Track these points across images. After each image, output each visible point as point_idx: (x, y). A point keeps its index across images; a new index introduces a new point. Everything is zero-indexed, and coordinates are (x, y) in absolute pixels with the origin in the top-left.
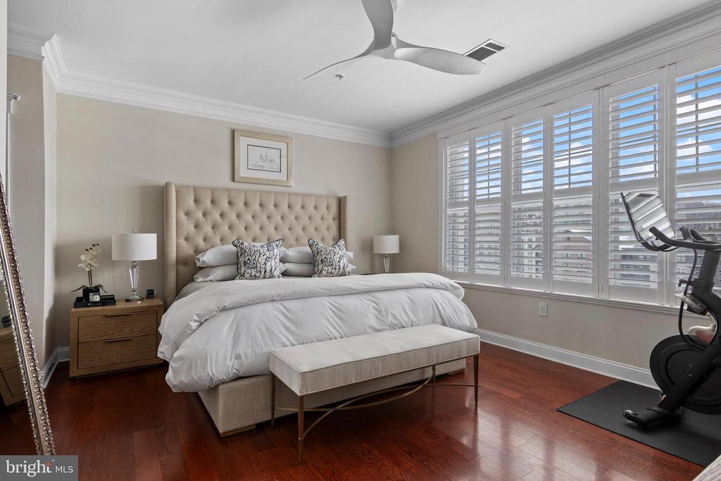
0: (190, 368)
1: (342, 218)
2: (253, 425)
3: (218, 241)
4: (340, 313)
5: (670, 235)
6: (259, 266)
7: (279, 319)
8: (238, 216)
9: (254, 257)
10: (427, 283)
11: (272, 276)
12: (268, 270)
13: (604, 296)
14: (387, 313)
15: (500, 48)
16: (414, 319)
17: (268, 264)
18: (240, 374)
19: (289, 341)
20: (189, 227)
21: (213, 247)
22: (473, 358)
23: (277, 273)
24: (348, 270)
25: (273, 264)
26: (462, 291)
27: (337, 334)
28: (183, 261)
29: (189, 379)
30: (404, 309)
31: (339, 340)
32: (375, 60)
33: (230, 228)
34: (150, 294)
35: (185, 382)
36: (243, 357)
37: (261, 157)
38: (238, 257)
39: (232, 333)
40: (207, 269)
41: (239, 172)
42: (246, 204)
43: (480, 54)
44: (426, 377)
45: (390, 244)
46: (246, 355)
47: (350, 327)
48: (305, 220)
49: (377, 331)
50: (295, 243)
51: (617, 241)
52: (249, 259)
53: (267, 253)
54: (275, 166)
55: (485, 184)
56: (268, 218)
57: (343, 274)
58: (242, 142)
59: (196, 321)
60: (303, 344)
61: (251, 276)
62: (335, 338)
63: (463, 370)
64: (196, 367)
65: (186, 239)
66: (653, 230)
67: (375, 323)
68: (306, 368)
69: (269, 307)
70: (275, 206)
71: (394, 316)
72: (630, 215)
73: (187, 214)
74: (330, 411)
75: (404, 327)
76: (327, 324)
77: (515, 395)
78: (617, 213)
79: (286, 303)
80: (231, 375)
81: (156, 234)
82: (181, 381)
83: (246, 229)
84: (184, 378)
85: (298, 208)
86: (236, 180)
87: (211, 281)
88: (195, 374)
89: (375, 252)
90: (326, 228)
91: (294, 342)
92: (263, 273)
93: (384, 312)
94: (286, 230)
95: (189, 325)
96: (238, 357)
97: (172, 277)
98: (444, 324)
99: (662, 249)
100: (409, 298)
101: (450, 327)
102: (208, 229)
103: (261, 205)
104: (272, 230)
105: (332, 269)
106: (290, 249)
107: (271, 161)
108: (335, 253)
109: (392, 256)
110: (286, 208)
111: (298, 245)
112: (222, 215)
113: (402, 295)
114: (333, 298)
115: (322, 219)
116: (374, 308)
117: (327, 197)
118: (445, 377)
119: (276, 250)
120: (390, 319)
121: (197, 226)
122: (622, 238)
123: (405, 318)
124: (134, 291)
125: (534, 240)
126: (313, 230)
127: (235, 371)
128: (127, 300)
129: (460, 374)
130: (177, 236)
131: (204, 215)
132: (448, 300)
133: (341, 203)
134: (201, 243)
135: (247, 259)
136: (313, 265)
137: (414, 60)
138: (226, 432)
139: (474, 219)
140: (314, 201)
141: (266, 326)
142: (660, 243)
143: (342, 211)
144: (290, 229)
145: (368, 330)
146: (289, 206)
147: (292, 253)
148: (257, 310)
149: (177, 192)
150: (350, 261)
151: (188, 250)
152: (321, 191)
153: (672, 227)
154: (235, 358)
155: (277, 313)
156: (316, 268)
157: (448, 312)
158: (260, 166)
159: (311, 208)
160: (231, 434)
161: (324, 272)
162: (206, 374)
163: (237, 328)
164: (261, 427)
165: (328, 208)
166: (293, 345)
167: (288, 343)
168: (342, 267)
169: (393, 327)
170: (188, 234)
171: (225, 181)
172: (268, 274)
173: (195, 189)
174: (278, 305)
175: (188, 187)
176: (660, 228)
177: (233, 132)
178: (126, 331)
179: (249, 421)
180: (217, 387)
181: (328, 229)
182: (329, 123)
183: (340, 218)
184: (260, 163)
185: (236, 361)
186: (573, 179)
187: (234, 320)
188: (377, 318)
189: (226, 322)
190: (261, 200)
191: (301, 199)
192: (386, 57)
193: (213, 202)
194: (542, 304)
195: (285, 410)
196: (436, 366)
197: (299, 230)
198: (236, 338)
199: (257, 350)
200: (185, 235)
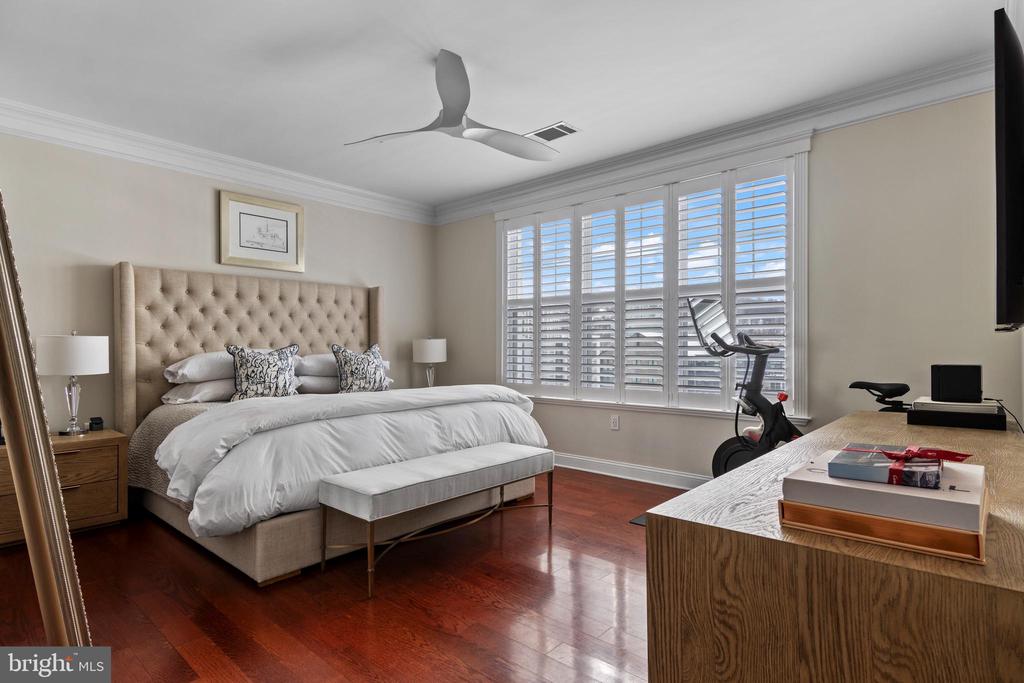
0: (221, 505)
1: (372, 317)
2: (297, 571)
3: (197, 346)
4: (398, 434)
5: (729, 341)
6: (267, 380)
7: (325, 441)
8: (227, 312)
9: (260, 369)
10: (494, 396)
11: (286, 394)
12: (281, 385)
13: (673, 405)
14: (451, 432)
15: (572, 131)
16: (480, 437)
17: (281, 377)
18: (283, 509)
19: (341, 467)
20: (154, 327)
21: (191, 355)
22: (546, 475)
23: (292, 389)
24: (386, 383)
25: (287, 377)
26: (531, 404)
27: (395, 457)
28: (144, 376)
29: (220, 518)
30: (469, 425)
31: (398, 464)
32: (440, 137)
33: (215, 328)
34: (96, 424)
35: (216, 521)
36: (287, 489)
37: (260, 230)
38: (235, 369)
39: (272, 460)
40: (186, 387)
41: (228, 250)
42: (239, 295)
43: (550, 134)
44: (493, 504)
45: (435, 351)
46: (290, 486)
47: (410, 449)
48: (322, 318)
49: (441, 452)
50: (308, 348)
51: (685, 346)
52: (253, 371)
53: (279, 363)
54: (280, 243)
55: (552, 280)
56: (271, 314)
57: (380, 389)
58: (231, 210)
59: (223, 447)
60: (356, 469)
61: (256, 394)
62: (394, 462)
63: (533, 494)
64: (229, 502)
65: (150, 344)
66: (714, 336)
67: (437, 443)
68: (376, 491)
69: (313, 428)
70: (281, 298)
71: (460, 435)
72: (695, 321)
73: (151, 308)
74: (394, 544)
75: (469, 447)
76: (385, 447)
77: (589, 514)
78: (685, 317)
79: (334, 422)
80: (273, 510)
81: (107, 338)
82: (211, 521)
83: (239, 329)
84: (214, 517)
85: (312, 302)
86: (223, 261)
87: (196, 402)
88: (229, 511)
89: (416, 360)
90: (350, 329)
91: (346, 468)
92: (273, 389)
93: (447, 431)
94: (296, 332)
95: (214, 453)
96: (281, 488)
97: (130, 399)
98: (512, 441)
99: (722, 354)
100: (475, 414)
101: (520, 443)
102: (182, 329)
103: (261, 297)
104: (277, 331)
105: (366, 383)
106: (306, 357)
107: (274, 236)
108: (369, 362)
109: (437, 366)
110: (295, 301)
111: (313, 353)
112: (203, 310)
113: (466, 410)
114: (389, 415)
115: (345, 317)
116: (437, 426)
117: (352, 287)
118: (513, 503)
119: (290, 359)
120: (455, 438)
121: (166, 326)
122: (690, 343)
123: (471, 437)
124: (73, 420)
125: (598, 345)
126: (333, 331)
127: (278, 506)
128: (62, 434)
129: (529, 499)
130: (137, 340)
131: (177, 309)
132: (517, 415)
133: (371, 296)
134: (172, 350)
135: (250, 370)
136: (338, 378)
137: (484, 140)
138: (265, 581)
139: (539, 319)
140: (334, 293)
141: (313, 451)
142: (720, 350)
143: (372, 307)
144: (301, 331)
145: (431, 451)
146: (301, 300)
147: (309, 362)
148: (301, 433)
149: (136, 277)
150: (388, 374)
151: (152, 359)
152: (343, 280)
153: (732, 333)
154: (277, 490)
155: (321, 433)
156: (344, 382)
157: (517, 428)
158: (258, 243)
159: (330, 303)
160: (272, 582)
161: (355, 387)
162: (243, 511)
163: (277, 454)
164: (308, 573)
165: (353, 303)
166: (346, 471)
167: (338, 469)
168: (378, 380)
169: (457, 447)
170: (152, 337)
171: (208, 264)
172: (280, 391)
173: (163, 272)
174: (324, 424)
175: (151, 270)
176: (721, 335)
177: (218, 194)
178: (70, 476)
179: (295, 566)
180: (254, 525)
181: (353, 331)
182: (356, 190)
183: (369, 316)
184: (258, 239)
185: (278, 493)
186: (645, 279)
187: (272, 444)
188: (440, 437)
189: (262, 449)
190: (260, 291)
191: (317, 290)
192: (453, 135)
193: (190, 291)
194: (614, 416)
195: (338, 548)
196: (505, 487)
197: (314, 332)
198: (277, 466)
199: (303, 480)
200: (148, 339)
